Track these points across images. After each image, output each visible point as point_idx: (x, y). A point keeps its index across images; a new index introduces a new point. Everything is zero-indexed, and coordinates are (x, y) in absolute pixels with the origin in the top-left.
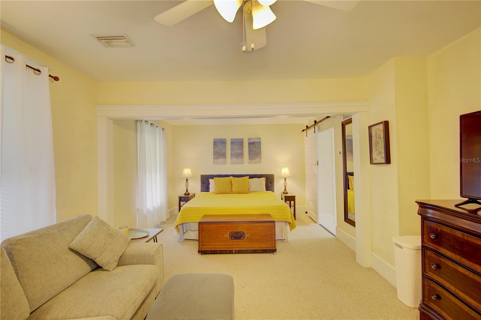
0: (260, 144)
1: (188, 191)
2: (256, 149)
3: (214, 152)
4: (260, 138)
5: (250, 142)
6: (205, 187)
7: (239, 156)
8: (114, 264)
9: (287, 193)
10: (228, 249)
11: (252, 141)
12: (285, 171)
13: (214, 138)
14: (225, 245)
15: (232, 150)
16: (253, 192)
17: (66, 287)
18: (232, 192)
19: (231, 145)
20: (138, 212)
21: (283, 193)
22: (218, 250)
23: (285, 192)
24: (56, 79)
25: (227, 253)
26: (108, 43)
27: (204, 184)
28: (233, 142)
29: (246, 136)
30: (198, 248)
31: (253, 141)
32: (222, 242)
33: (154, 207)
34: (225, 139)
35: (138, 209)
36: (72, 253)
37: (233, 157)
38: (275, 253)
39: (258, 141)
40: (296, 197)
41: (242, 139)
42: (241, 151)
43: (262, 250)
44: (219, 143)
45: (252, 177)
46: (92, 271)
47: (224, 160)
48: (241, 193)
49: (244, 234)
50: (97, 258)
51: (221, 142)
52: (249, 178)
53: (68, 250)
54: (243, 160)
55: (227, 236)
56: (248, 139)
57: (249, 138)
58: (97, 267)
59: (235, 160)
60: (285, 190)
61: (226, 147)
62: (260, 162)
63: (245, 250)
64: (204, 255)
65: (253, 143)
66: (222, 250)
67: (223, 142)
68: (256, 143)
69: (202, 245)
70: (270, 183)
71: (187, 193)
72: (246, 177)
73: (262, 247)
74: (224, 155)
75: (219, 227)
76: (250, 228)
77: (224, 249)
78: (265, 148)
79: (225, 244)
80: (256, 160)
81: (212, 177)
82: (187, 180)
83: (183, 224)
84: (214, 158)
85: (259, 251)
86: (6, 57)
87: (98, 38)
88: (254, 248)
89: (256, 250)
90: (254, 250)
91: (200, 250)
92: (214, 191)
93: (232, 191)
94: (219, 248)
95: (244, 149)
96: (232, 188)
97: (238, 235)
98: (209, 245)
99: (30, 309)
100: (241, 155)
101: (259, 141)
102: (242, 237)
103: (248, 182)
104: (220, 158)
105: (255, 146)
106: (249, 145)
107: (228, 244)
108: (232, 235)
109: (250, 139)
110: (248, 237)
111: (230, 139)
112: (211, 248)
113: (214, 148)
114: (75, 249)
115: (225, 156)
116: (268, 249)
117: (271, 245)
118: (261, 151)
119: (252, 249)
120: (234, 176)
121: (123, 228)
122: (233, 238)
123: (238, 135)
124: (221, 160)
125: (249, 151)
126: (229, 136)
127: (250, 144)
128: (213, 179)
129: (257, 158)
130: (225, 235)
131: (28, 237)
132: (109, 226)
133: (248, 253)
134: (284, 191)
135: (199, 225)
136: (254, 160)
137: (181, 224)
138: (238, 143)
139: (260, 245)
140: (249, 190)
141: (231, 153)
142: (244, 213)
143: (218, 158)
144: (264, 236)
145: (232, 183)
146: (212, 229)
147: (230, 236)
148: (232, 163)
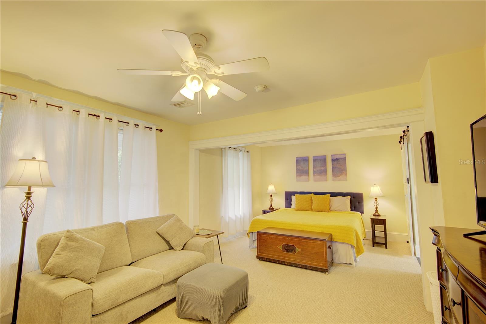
0: (346, 160)
1: (272, 206)
2: (341, 165)
3: (297, 170)
4: (345, 154)
5: (334, 159)
6: (288, 204)
7: (322, 174)
8: (180, 247)
9: (379, 216)
10: (281, 260)
11: (335, 158)
12: (375, 190)
13: (297, 157)
14: (278, 256)
15: (314, 167)
16: (336, 211)
17: (153, 254)
18: (311, 210)
19: (313, 163)
20: (223, 218)
21: (374, 215)
22: (272, 259)
23: (377, 214)
24: (161, 131)
25: (280, 264)
26: (180, 106)
27: (288, 200)
28: (315, 159)
29: (329, 153)
30: (256, 255)
31: (337, 158)
32: (275, 252)
33: (236, 216)
34: (308, 157)
35: (222, 217)
36: (158, 235)
37: (316, 174)
38: (327, 273)
39: (342, 157)
40: (386, 220)
41: (325, 156)
42: (324, 168)
43: (312, 267)
44: (302, 161)
45: (333, 195)
46: (170, 249)
47: (307, 177)
48: (321, 212)
49: (295, 248)
50: (170, 241)
51: (304, 160)
52: (331, 196)
53: (156, 233)
54: (327, 177)
55: (280, 247)
56: (331, 156)
57: (332, 154)
58: (171, 248)
59: (318, 177)
60: (377, 211)
61: (308, 165)
62: (346, 180)
63: (296, 264)
64: (261, 261)
65: (337, 159)
66: (276, 260)
67: (305, 160)
68: (340, 160)
69: (260, 252)
70: (358, 203)
71: (271, 208)
72: (328, 195)
73: (313, 264)
74: (306, 173)
75: (273, 238)
76: (300, 243)
77: (277, 259)
78: (350, 165)
79: (278, 254)
80: (341, 177)
81: (294, 193)
82: (271, 196)
83: (252, 233)
84: (297, 176)
85: (310, 268)
86: (135, 125)
87: (174, 105)
88: (305, 264)
89: (307, 266)
90: (305, 266)
91: (258, 256)
92: (295, 207)
93: (312, 208)
94: (273, 257)
95: (327, 165)
96: (312, 205)
97: (290, 248)
98: (265, 253)
99: (132, 259)
100: (325, 172)
101: (345, 157)
102: (294, 251)
103: (329, 200)
104: (303, 176)
105: (339, 162)
106: (332, 162)
107: (281, 255)
108: (284, 247)
109: (334, 155)
110: (299, 251)
111: (312, 157)
112: (267, 256)
113: (297, 166)
114: (159, 233)
115: (308, 174)
116: (319, 267)
117: (322, 264)
118: (346, 168)
119: (303, 264)
120: (316, 193)
121: (196, 227)
122: (285, 251)
123: (320, 152)
124: (304, 177)
125: (333, 167)
126: (311, 154)
127: (333, 160)
128: (294, 195)
129: (341, 175)
130: (278, 247)
131: (136, 221)
132: (182, 222)
133: (299, 267)
134: (375, 213)
135: (257, 234)
136: (338, 177)
137: (250, 233)
138: (321, 160)
139: (311, 262)
140: (330, 209)
141: (314, 170)
142: (305, 230)
143: (301, 176)
144: (315, 253)
145: (312, 200)
146: (267, 238)
147: (283, 249)
148: (315, 181)
